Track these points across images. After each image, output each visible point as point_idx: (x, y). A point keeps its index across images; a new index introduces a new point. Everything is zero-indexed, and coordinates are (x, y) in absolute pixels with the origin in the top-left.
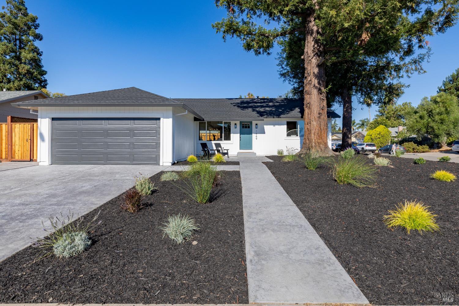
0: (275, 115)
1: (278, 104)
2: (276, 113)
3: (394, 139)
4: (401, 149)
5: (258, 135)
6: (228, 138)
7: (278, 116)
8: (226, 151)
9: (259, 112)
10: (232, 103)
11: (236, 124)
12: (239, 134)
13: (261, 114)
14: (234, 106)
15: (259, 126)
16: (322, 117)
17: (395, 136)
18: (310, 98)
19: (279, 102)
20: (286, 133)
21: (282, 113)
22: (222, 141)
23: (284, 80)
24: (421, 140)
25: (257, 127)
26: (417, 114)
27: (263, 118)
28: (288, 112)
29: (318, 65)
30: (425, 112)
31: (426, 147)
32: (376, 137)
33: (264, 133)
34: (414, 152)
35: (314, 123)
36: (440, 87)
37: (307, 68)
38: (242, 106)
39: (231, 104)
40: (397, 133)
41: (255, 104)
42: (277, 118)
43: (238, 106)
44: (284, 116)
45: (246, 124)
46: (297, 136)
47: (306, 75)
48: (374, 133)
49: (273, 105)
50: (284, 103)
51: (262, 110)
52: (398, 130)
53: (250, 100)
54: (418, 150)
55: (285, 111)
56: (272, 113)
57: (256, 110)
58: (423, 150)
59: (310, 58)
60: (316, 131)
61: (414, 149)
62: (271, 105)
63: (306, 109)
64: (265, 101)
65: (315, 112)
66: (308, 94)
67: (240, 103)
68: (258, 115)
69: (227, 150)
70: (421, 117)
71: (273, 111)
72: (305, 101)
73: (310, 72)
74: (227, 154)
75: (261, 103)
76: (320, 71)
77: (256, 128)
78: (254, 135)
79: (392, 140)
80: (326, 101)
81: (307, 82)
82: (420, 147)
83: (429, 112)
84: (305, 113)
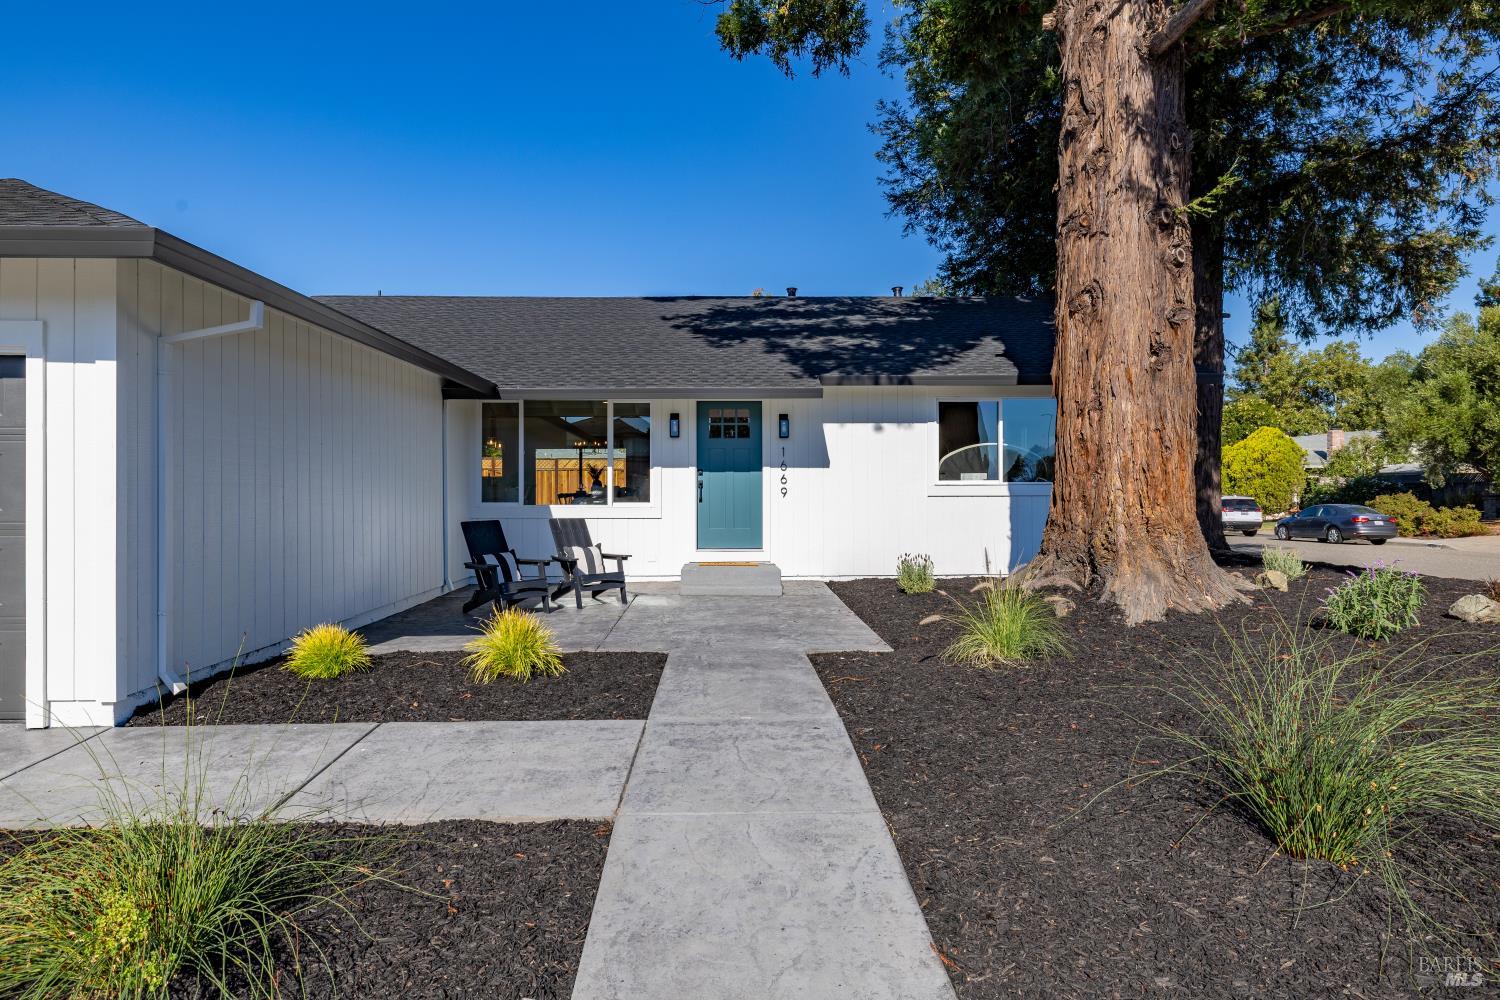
0: (885, 370)
1: (891, 319)
2: (888, 359)
3: (1318, 480)
4: (1377, 523)
5: (790, 472)
6: (634, 488)
7: (901, 373)
8: (611, 567)
9: (795, 356)
10: (668, 316)
11: (675, 417)
12: (693, 470)
13: (811, 365)
14: (678, 327)
15: (796, 426)
16: (1169, 371)
17: (1321, 467)
18: (1101, 257)
19: (897, 314)
20: (934, 463)
21: (920, 360)
22: (605, 503)
23: (909, 226)
24: (1442, 483)
25: (784, 429)
26: (1431, 382)
27: (818, 381)
28: (946, 357)
29: (1151, 54)
30: (1462, 374)
31: (1471, 515)
32: (1250, 471)
33: (824, 462)
34: (1423, 534)
35: (1126, 407)
36: (1488, 280)
37: (1078, 82)
38: (717, 327)
39: (664, 318)
40: (1323, 455)
41: (780, 321)
42: (891, 382)
43: (696, 330)
44: (930, 373)
45: (729, 413)
46: (994, 476)
47: (1070, 122)
48: (1240, 458)
49: (868, 323)
50: (917, 315)
51: (814, 345)
52: (1330, 445)
53: (757, 305)
54: (1439, 524)
55: (933, 353)
56: (869, 361)
57: (786, 346)
58: (1457, 525)
59: (1099, 18)
60: (1134, 451)
61: (1418, 521)
62: (856, 323)
63: (1070, 323)
64: (827, 309)
65: (1131, 338)
66: (1087, 233)
67: (704, 317)
68: (796, 369)
69: (622, 558)
70: (1448, 394)
71: (872, 350)
72: (1066, 277)
73: (1102, 103)
74: (616, 580)
75: (808, 315)
76: (1158, 95)
77: (783, 436)
78: (770, 475)
79: (1309, 484)
80: (1191, 276)
81: (1080, 163)
82: (1446, 515)
83: (1480, 373)
84: (1064, 348)
